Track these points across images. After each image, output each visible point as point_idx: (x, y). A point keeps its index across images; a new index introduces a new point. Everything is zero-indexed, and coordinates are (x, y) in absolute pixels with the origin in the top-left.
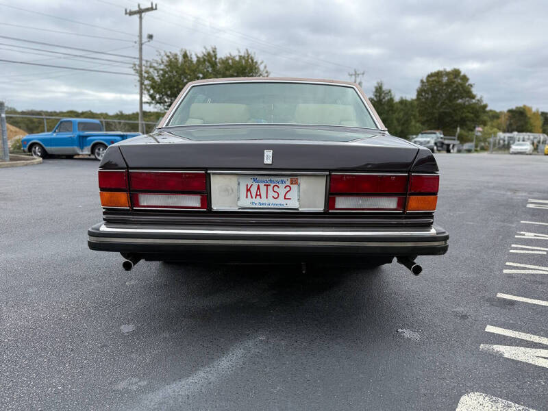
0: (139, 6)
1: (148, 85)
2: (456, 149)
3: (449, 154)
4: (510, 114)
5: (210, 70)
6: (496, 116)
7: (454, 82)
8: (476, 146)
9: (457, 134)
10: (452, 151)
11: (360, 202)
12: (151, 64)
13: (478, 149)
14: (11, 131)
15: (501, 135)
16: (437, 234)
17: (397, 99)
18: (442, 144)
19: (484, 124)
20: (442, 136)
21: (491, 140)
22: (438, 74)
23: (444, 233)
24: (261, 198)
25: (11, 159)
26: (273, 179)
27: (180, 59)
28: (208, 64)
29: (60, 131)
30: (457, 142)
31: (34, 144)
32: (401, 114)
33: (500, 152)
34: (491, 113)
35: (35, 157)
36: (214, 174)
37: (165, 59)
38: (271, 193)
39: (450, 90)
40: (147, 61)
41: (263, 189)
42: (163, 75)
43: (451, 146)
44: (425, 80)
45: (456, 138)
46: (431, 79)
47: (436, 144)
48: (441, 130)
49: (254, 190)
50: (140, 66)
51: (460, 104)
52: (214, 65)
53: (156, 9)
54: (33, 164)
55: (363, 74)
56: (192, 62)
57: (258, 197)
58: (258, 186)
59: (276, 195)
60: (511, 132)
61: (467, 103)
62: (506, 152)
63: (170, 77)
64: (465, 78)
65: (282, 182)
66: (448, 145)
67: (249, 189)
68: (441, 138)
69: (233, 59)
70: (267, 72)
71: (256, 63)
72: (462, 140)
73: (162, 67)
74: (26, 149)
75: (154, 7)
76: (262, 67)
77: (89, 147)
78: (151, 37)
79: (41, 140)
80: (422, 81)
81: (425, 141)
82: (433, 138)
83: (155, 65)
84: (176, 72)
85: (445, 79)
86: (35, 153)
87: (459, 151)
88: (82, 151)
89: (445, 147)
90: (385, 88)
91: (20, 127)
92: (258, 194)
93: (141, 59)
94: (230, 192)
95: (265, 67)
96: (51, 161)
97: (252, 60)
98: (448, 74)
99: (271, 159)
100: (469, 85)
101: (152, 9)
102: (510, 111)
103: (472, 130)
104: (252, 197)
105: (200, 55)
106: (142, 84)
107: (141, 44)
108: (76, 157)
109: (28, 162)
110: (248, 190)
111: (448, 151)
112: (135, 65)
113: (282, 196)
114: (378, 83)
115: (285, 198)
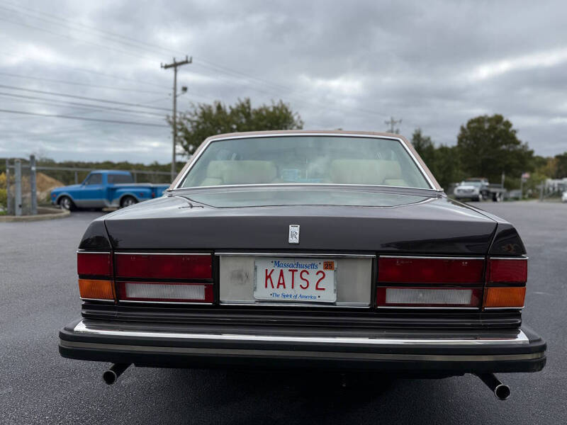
0: (174, 59)
1: (181, 136)
2: (502, 198)
3: (496, 204)
4: (559, 160)
5: (244, 120)
6: (543, 162)
7: (496, 129)
8: (524, 194)
9: (503, 182)
10: (498, 199)
11: (421, 295)
12: (185, 115)
13: (526, 196)
14: (47, 182)
15: (550, 181)
16: (530, 342)
17: (437, 146)
18: (488, 193)
19: (531, 170)
20: (487, 184)
21: (540, 187)
22: (480, 120)
23: (539, 340)
24: (284, 287)
25: (40, 212)
26: (302, 262)
27: (214, 111)
28: (241, 115)
29: (89, 184)
30: (504, 190)
31: (63, 197)
32: (443, 161)
33: (551, 200)
34: (537, 160)
35: (63, 210)
36: (223, 256)
37: (199, 111)
38: (298, 281)
39: (492, 136)
40: (181, 113)
41: (288, 275)
42: (197, 127)
43: (497, 195)
44: (465, 126)
45: (502, 185)
46: (472, 125)
47: (481, 192)
48: (486, 177)
49: (275, 277)
50: (175, 117)
51: (503, 150)
52: (247, 115)
53: (191, 62)
54: (60, 218)
55: (400, 121)
56: (225, 113)
57: (281, 286)
58: (282, 271)
59: (305, 285)
60: (561, 178)
61: (511, 150)
62: (558, 200)
63: (203, 128)
64: (508, 124)
65: (313, 266)
66: (495, 194)
67: (270, 276)
68: (487, 186)
69: (266, 109)
70: (301, 122)
71: (290, 113)
72: (509, 187)
73: (196, 118)
74: (55, 202)
75: (189, 60)
76: (296, 118)
77: (118, 200)
78: (185, 89)
79: (71, 192)
80: (462, 129)
81: (469, 190)
82: (477, 186)
83: (189, 116)
84: (211, 123)
85: (487, 126)
86: (64, 206)
87: (506, 199)
88: (111, 204)
89: (491, 195)
90: (424, 135)
91: (56, 179)
92: (281, 282)
93: (175, 111)
94: (245, 278)
95: (299, 117)
96: (78, 215)
97: (286, 110)
98: (490, 120)
99: (297, 236)
100: (513, 131)
101: (186, 62)
102: (558, 157)
103: (519, 177)
104: (273, 287)
105: (234, 106)
106: (175, 135)
107: (175, 96)
108: (105, 210)
109: (55, 215)
110: (268, 277)
111: (495, 200)
112: (168, 117)
113: (312, 285)
114: (416, 131)
115: (317, 289)
